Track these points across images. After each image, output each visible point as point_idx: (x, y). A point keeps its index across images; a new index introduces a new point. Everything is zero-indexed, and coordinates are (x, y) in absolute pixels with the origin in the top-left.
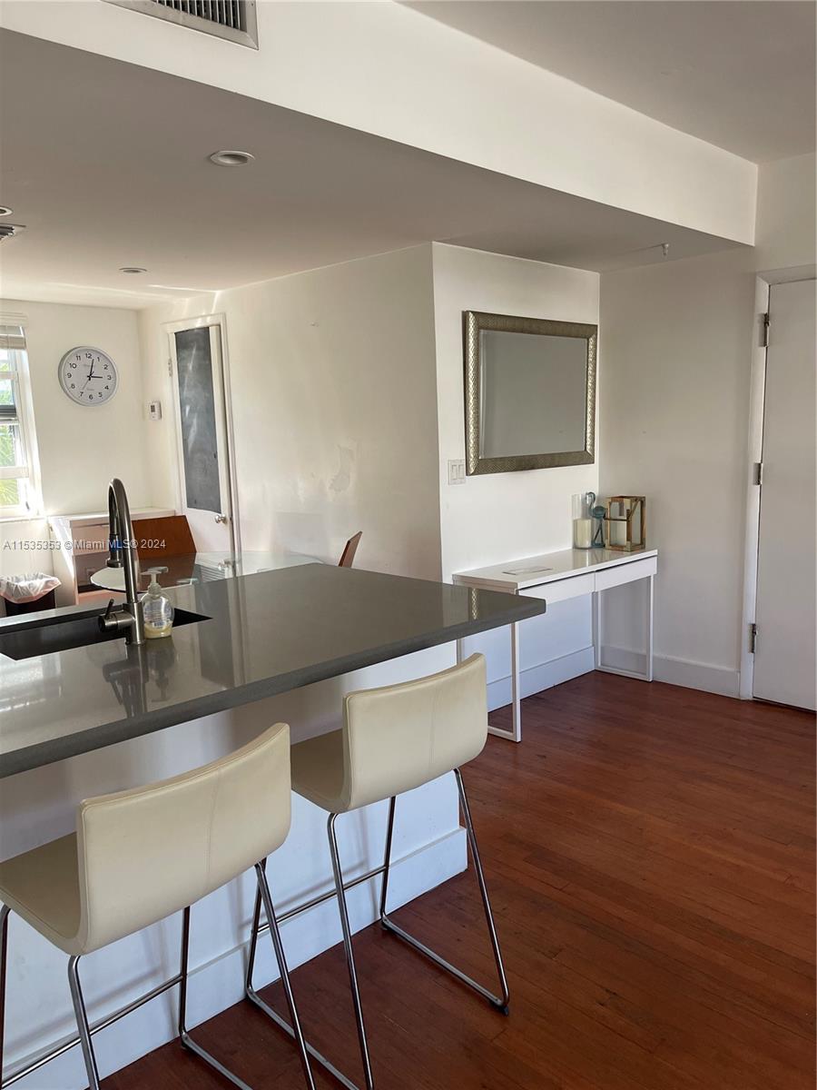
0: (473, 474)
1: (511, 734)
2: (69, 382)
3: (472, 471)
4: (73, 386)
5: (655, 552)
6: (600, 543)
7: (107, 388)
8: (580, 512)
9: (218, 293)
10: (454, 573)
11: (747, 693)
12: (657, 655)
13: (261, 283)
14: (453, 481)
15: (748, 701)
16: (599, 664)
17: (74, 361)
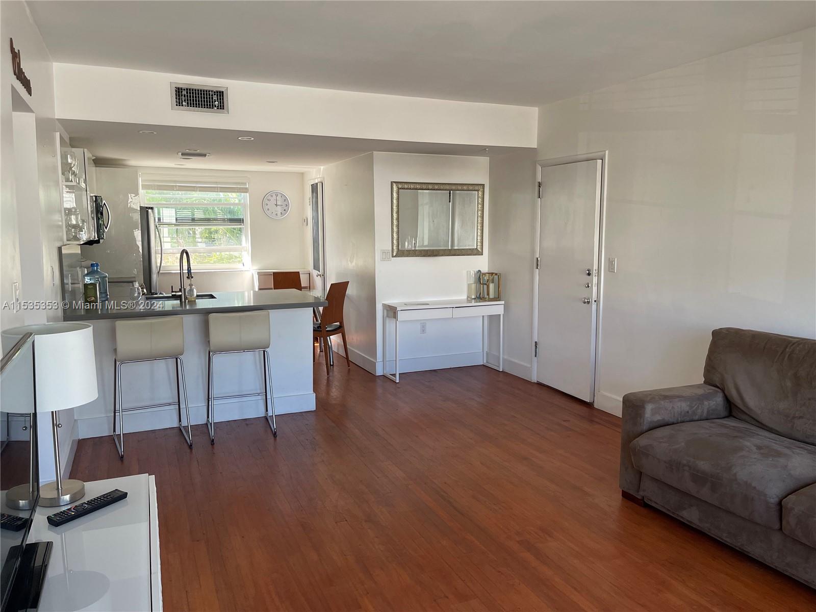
0: (395, 256)
1: (394, 378)
2: (267, 207)
3: (395, 255)
4: (268, 209)
5: (503, 302)
6: (480, 298)
7: (285, 210)
8: (474, 280)
9: (322, 167)
10: (383, 303)
11: (534, 380)
12: (505, 357)
13: (341, 162)
14: (383, 259)
15: (534, 383)
16: (485, 362)
17: (270, 198)
